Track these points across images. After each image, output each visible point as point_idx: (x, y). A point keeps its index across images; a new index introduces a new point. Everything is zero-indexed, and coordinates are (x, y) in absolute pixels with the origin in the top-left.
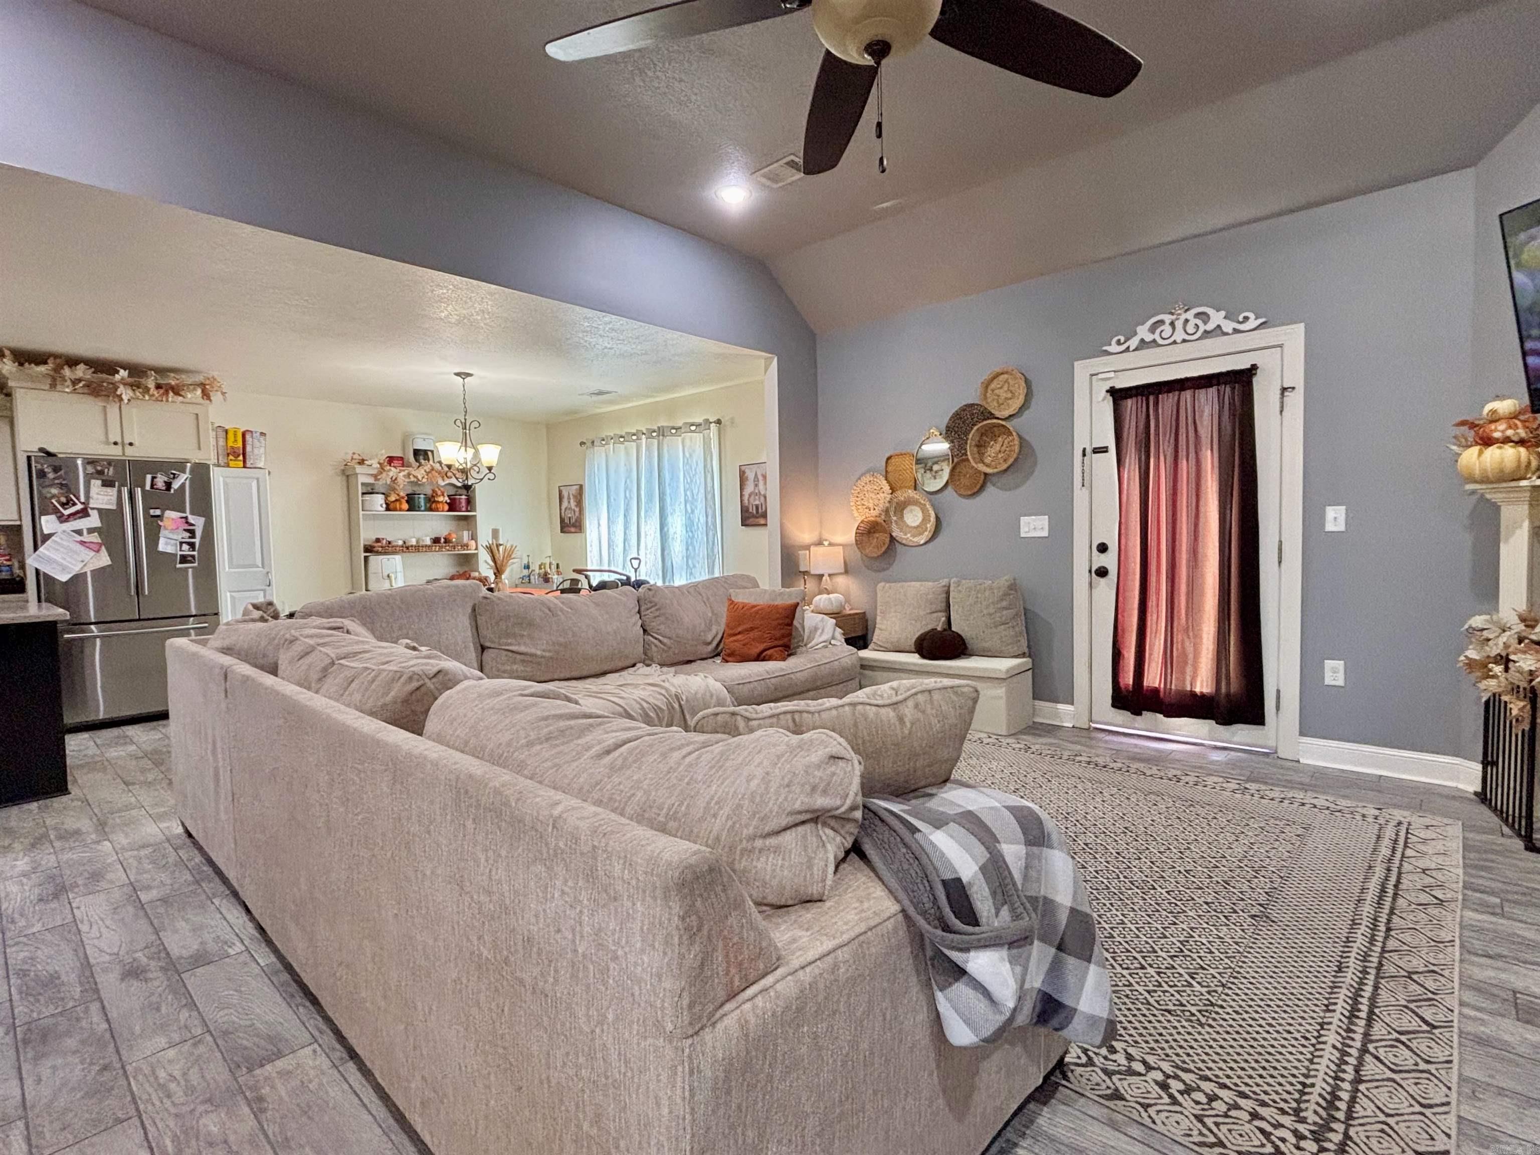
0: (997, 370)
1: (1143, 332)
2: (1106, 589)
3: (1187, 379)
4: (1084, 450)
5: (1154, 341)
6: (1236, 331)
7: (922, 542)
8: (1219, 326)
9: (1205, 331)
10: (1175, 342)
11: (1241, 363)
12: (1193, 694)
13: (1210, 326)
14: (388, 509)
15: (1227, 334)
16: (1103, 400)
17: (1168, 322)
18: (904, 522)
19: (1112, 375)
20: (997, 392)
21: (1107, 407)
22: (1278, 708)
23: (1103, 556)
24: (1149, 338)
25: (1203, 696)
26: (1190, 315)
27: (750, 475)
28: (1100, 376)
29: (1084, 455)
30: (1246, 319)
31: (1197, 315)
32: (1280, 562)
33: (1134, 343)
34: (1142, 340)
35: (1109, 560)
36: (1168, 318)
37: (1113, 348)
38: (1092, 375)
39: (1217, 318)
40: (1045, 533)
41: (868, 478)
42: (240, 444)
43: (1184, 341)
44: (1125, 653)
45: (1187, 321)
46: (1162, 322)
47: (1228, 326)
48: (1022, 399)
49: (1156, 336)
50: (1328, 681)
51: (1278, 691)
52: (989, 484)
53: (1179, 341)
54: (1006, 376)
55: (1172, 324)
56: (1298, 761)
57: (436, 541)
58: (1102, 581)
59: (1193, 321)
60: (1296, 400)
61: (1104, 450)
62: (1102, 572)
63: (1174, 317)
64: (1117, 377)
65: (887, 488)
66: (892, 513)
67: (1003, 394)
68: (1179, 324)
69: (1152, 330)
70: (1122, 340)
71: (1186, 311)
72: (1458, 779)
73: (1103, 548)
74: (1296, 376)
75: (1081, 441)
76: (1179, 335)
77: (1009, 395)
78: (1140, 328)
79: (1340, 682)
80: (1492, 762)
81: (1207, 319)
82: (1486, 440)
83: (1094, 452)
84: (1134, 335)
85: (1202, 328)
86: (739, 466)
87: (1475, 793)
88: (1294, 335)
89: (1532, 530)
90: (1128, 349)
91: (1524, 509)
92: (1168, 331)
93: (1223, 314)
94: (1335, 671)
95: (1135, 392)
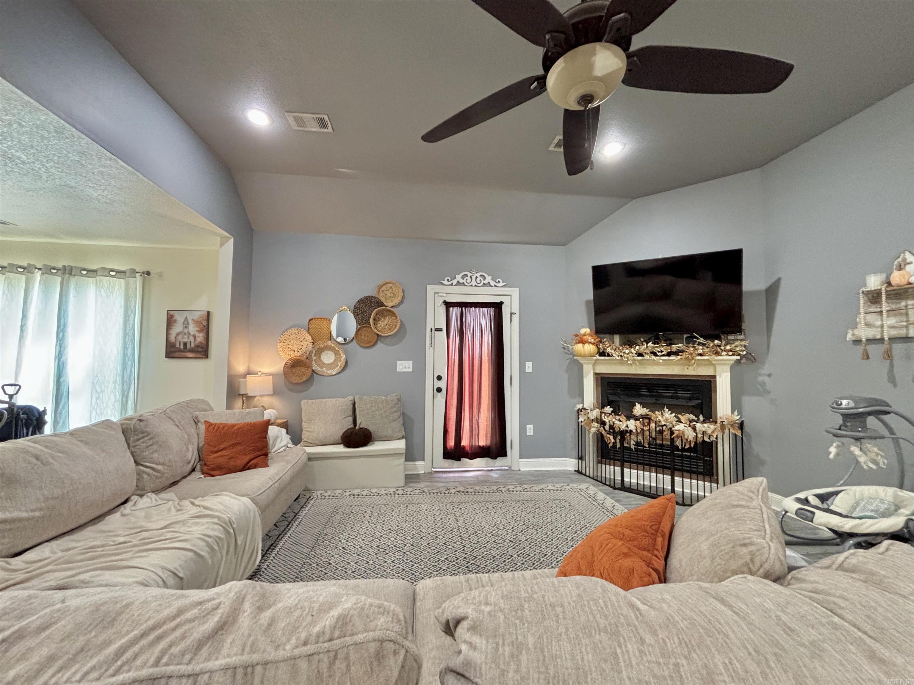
0: (387, 281)
1: (459, 278)
2: (441, 398)
3: (478, 303)
4: (431, 329)
5: (463, 283)
6: (495, 286)
7: (334, 373)
8: (489, 283)
9: (484, 284)
10: (472, 286)
11: (497, 300)
12: (480, 447)
13: (486, 282)
15: (492, 286)
16: (441, 306)
17: (469, 276)
18: (321, 360)
19: (445, 295)
20: (385, 292)
21: (443, 309)
22: (511, 447)
23: (439, 382)
24: (461, 281)
25: (483, 446)
26: (478, 275)
27: (180, 318)
28: (440, 294)
29: (431, 331)
30: (499, 282)
31: (481, 276)
32: (511, 384)
33: (455, 282)
34: (458, 282)
35: (442, 384)
36: (469, 274)
37: (445, 282)
38: (435, 293)
39: (488, 279)
40: (411, 370)
41: (293, 330)
43: (476, 286)
44: (450, 430)
45: (477, 277)
46: (466, 275)
47: (493, 283)
48: (400, 298)
49: (464, 281)
50: (528, 434)
51: (511, 441)
52: (379, 342)
53: (474, 285)
54: (390, 285)
55: (471, 277)
56: (520, 470)
58: (439, 394)
59: (479, 278)
60: (516, 318)
61: (440, 330)
62: (439, 390)
63: (472, 274)
64: (446, 296)
65: (309, 338)
66: (313, 355)
67: (389, 294)
68: (474, 278)
69: (463, 278)
70: (450, 280)
71: (477, 273)
73: (439, 378)
74: (516, 309)
75: (430, 325)
76: (474, 283)
77: (392, 295)
78: (457, 276)
79: (532, 434)
80: (581, 458)
81: (485, 278)
82: (583, 342)
83: (436, 331)
84: (455, 278)
85: (483, 282)
86: (168, 311)
87: (575, 471)
88: (515, 292)
89: (596, 374)
90: (452, 284)
91: (591, 366)
92: (469, 280)
93: (491, 277)
94: (530, 429)
95: (456, 305)
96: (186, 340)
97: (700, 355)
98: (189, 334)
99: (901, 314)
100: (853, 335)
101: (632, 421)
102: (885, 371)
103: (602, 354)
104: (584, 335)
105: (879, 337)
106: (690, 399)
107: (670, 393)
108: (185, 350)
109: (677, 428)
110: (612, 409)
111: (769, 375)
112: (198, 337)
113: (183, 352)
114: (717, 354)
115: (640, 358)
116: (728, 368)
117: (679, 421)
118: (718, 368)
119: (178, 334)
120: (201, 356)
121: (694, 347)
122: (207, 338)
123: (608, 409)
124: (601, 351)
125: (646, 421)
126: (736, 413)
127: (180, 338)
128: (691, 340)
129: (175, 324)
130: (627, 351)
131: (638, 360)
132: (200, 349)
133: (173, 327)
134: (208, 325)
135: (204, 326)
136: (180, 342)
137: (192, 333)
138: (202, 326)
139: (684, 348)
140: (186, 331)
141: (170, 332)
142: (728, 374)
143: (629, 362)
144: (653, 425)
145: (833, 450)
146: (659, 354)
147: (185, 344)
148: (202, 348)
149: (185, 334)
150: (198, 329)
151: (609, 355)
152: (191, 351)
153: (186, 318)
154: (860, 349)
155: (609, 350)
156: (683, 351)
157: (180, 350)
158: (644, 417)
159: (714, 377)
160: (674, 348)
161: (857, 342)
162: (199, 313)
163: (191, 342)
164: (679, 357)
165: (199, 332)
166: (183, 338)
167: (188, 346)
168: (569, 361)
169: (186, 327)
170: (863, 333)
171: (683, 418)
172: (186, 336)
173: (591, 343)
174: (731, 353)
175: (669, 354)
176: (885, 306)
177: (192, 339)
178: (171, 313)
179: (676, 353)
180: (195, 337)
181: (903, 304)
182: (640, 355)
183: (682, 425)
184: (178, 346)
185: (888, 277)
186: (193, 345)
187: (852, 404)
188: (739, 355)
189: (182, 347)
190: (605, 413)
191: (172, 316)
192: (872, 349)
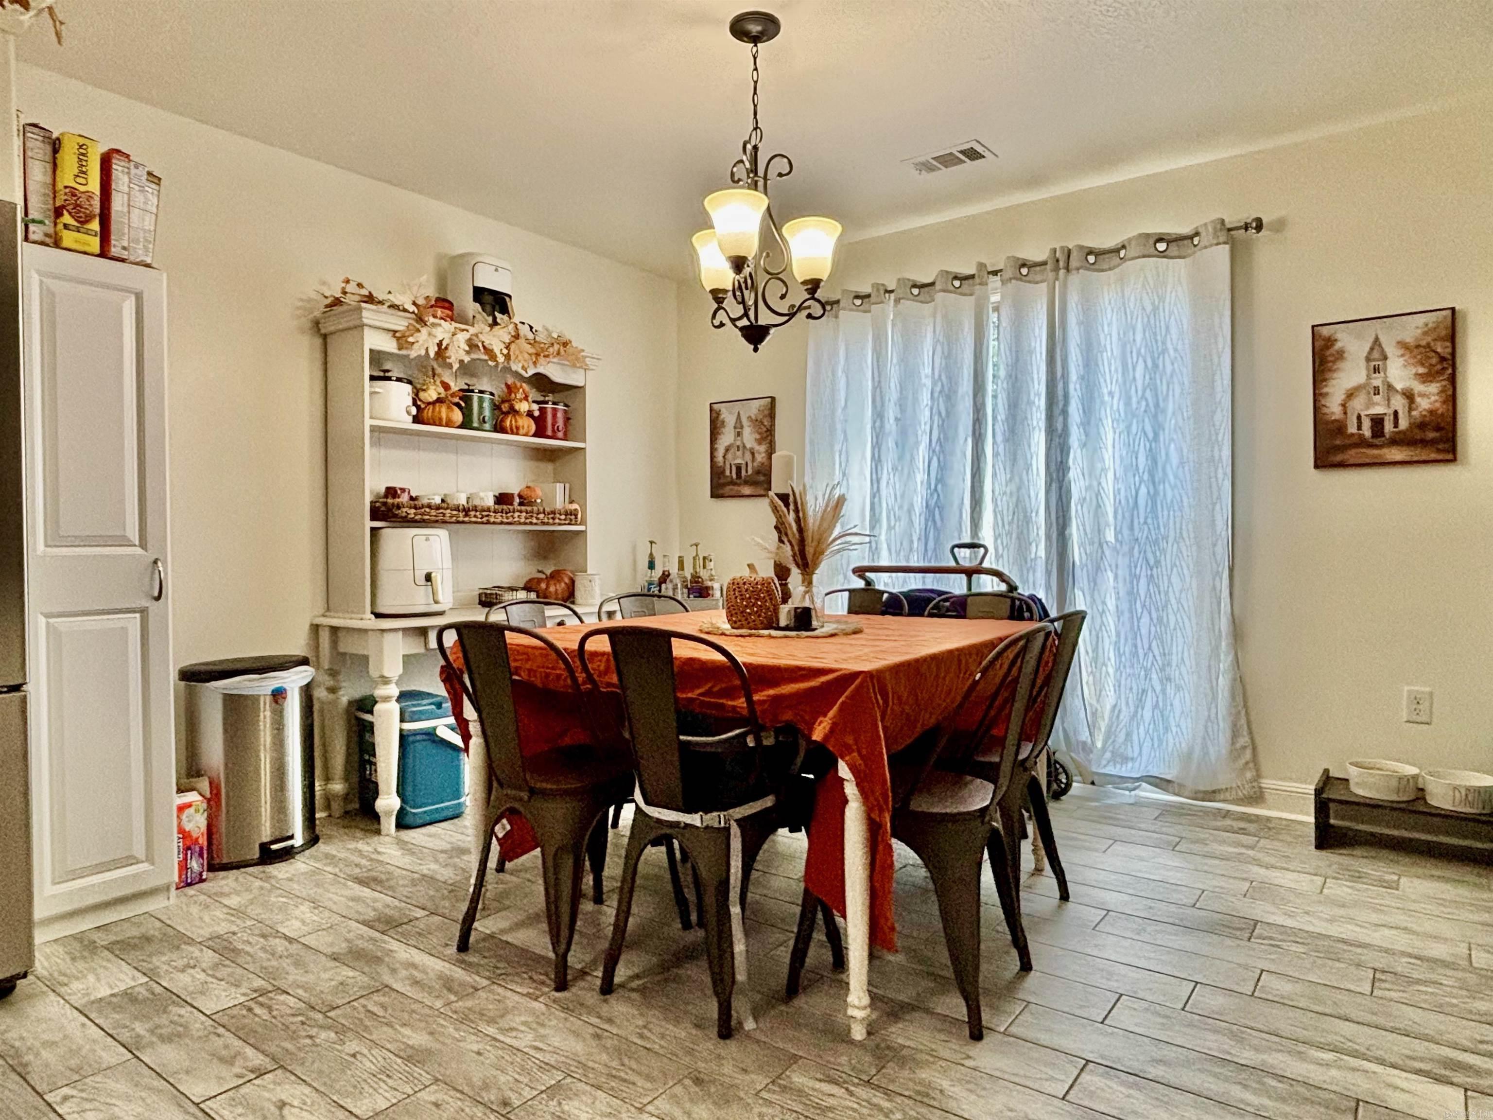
14: (417, 420)
27: (1354, 345)
42: (94, 185)
57: (503, 499)
86: (1313, 327)
96: (1378, 410)
98: (1390, 387)
108: (1377, 441)
112: (1423, 395)
113: (1371, 446)
119: (1350, 395)
120: (1433, 456)
122: (1452, 398)
127: (1358, 405)
129: (1340, 365)
132: (1431, 435)
133: (1335, 375)
134: (1453, 354)
135: (1443, 359)
136: (1359, 417)
137: (1399, 386)
138: (1434, 361)
140: (1377, 381)
141: (1325, 390)
147: (1377, 422)
148: (1438, 429)
149: (1377, 391)
150: (1421, 370)
152: (1396, 441)
153: (1377, 340)
157: (1362, 443)
162: (1421, 319)
163: (1396, 413)
165: (1426, 378)
166: (1370, 404)
167: (1388, 427)
169: (1376, 370)
172: (1377, 398)
177: (1399, 403)
178: (1325, 331)
180: (1409, 396)
184: (1352, 429)
186: (1403, 424)
189: (1367, 432)
191: (1330, 342)
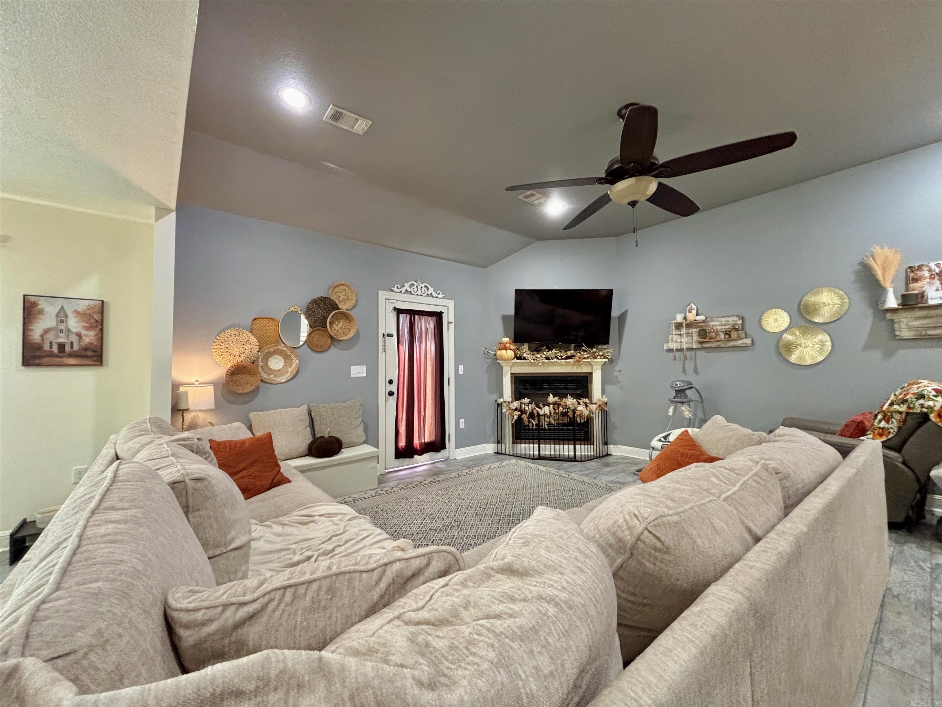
0: (342, 282)
1: (407, 286)
2: (392, 401)
3: (424, 311)
4: (384, 334)
5: (410, 292)
6: (437, 297)
7: (284, 381)
8: (431, 293)
9: (428, 294)
10: (418, 295)
11: (439, 310)
12: (425, 443)
13: (429, 292)
15: (433, 297)
16: (391, 312)
17: (415, 286)
18: (268, 366)
19: (395, 301)
20: (338, 294)
21: (393, 316)
22: (449, 441)
23: (391, 385)
24: (409, 290)
25: (428, 442)
26: (423, 285)
27: (49, 308)
28: (391, 301)
29: (384, 337)
30: (439, 293)
31: (425, 286)
32: (449, 385)
33: (403, 290)
34: (406, 290)
35: (393, 388)
36: (416, 284)
37: (395, 289)
38: (386, 299)
39: (431, 290)
40: (364, 375)
41: (232, 331)
43: (421, 295)
44: (400, 431)
45: (421, 288)
46: (413, 285)
47: (434, 294)
48: (354, 301)
49: (412, 290)
50: (461, 427)
51: (449, 435)
52: (332, 346)
54: (344, 287)
55: (417, 287)
56: (456, 459)
58: (391, 397)
59: (424, 289)
60: (452, 326)
61: (391, 335)
62: (391, 394)
63: (418, 284)
64: (396, 303)
65: (254, 340)
66: (260, 360)
67: (342, 297)
68: (419, 288)
69: (410, 287)
70: (399, 287)
71: (422, 283)
72: (487, 450)
73: (391, 382)
74: (452, 319)
75: (382, 331)
76: (419, 292)
77: (346, 298)
78: (405, 284)
79: (463, 427)
80: (498, 442)
81: (428, 289)
82: (506, 349)
83: (387, 336)
84: (403, 286)
85: (427, 292)
86: (24, 296)
87: (495, 453)
88: (451, 304)
89: (511, 374)
90: (401, 292)
91: (509, 368)
92: (415, 290)
93: (432, 289)
94: (462, 423)
95: (406, 312)
96: (62, 340)
97: (584, 358)
98: (69, 330)
99: (689, 336)
100: (667, 346)
101: (547, 407)
102: (681, 366)
103: (519, 358)
104: (506, 343)
105: (679, 348)
106: (576, 389)
107: (563, 385)
108: (60, 355)
109: (579, 408)
110: (529, 400)
111: (620, 371)
112: (86, 336)
113: (57, 356)
114: (595, 358)
115: (547, 361)
116: (600, 367)
117: (579, 403)
118: (594, 367)
119: (46, 331)
120: (92, 363)
121: (580, 353)
122: (101, 338)
123: (526, 400)
124: (518, 355)
125: (556, 406)
126: (604, 396)
127: (50, 336)
128: (578, 348)
129: (42, 317)
130: (539, 356)
131: (546, 363)
132: (90, 354)
133: (37, 321)
134: (102, 320)
135: (97, 321)
136: (51, 343)
137: (74, 330)
138: (93, 321)
139: (575, 354)
140: (62, 326)
141: (31, 328)
142: (600, 371)
143: (540, 364)
144: (561, 408)
145: (671, 410)
146: (560, 358)
147: (61, 347)
148: (94, 351)
149: (61, 331)
150: (85, 325)
151: (525, 359)
152: (72, 355)
153: (62, 308)
154: (671, 355)
155: (525, 355)
156: (574, 356)
157: (51, 355)
158: (554, 404)
159: (591, 373)
160: (569, 353)
161: (670, 350)
162: (87, 303)
163: (72, 343)
164: (573, 360)
165: (87, 329)
166: (57, 337)
167: (68, 349)
168: (488, 364)
169: (62, 321)
170: (673, 346)
171: (581, 402)
172: (61, 335)
173: (511, 349)
174: (602, 357)
175: (567, 358)
176: (684, 331)
177: (74, 338)
178: (32, 299)
179: (571, 357)
180: (79, 335)
181: (690, 331)
182: (547, 358)
183: (581, 406)
184: (47, 347)
185: (685, 315)
186: (76, 348)
187: (682, 384)
188: (607, 358)
189: (55, 349)
190: (524, 403)
191: (35, 304)
192: (677, 354)
